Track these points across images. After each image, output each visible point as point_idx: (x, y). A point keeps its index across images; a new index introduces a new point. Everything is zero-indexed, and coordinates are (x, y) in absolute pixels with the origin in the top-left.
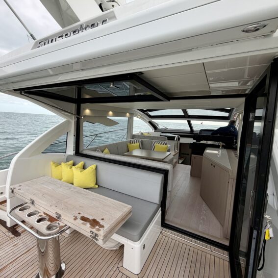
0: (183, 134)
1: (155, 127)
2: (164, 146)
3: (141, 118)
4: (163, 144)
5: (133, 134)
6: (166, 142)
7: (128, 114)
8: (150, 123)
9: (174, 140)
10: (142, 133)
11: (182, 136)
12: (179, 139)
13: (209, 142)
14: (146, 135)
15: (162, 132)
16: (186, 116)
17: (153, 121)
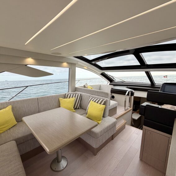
1: (110, 80)
4: (100, 104)
6: (106, 99)
8: (103, 75)
10: (85, 86)
12: (132, 94)
16: (143, 66)
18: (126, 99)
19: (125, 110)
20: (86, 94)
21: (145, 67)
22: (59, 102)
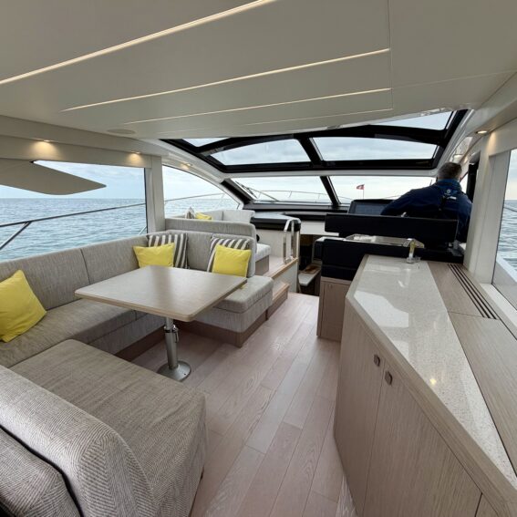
1: (245, 198)
2: (243, 253)
4: (239, 248)
7: (135, 158)
8: (228, 185)
12: (297, 227)
16: (316, 164)
17: (234, 180)
18: (285, 239)
19: (286, 263)
22: (134, 255)
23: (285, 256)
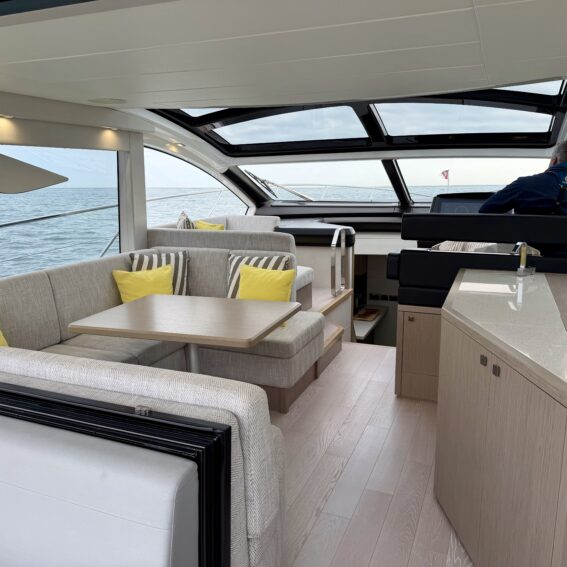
0: (368, 221)
1: (257, 197)
2: (281, 274)
3: (184, 156)
4: (275, 267)
5: (150, 226)
6: (287, 255)
7: (109, 136)
8: (231, 175)
9: (329, 244)
10: (188, 224)
11: (362, 228)
12: (350, 242)
13: (474, 248)
14: (205, 228)
15: (284, 217)
16: (376, 141)
17: (243, 168)
18: (333, 260)
20: (205, 249)
21: (383, 144)
22: (115, 284)
23: (333, 286)
